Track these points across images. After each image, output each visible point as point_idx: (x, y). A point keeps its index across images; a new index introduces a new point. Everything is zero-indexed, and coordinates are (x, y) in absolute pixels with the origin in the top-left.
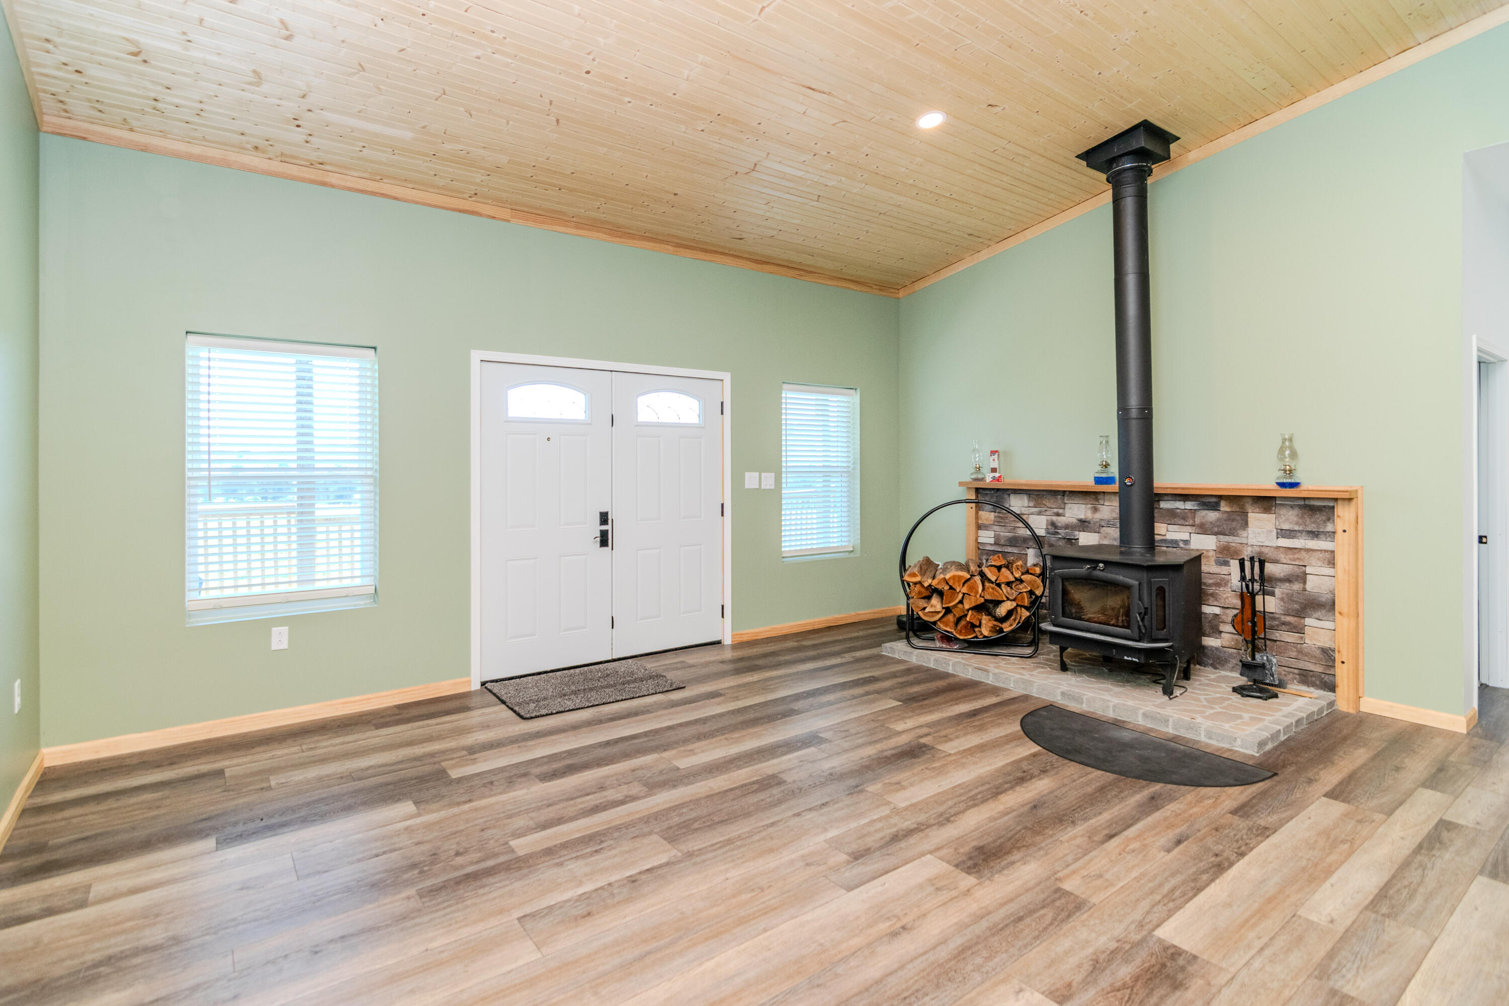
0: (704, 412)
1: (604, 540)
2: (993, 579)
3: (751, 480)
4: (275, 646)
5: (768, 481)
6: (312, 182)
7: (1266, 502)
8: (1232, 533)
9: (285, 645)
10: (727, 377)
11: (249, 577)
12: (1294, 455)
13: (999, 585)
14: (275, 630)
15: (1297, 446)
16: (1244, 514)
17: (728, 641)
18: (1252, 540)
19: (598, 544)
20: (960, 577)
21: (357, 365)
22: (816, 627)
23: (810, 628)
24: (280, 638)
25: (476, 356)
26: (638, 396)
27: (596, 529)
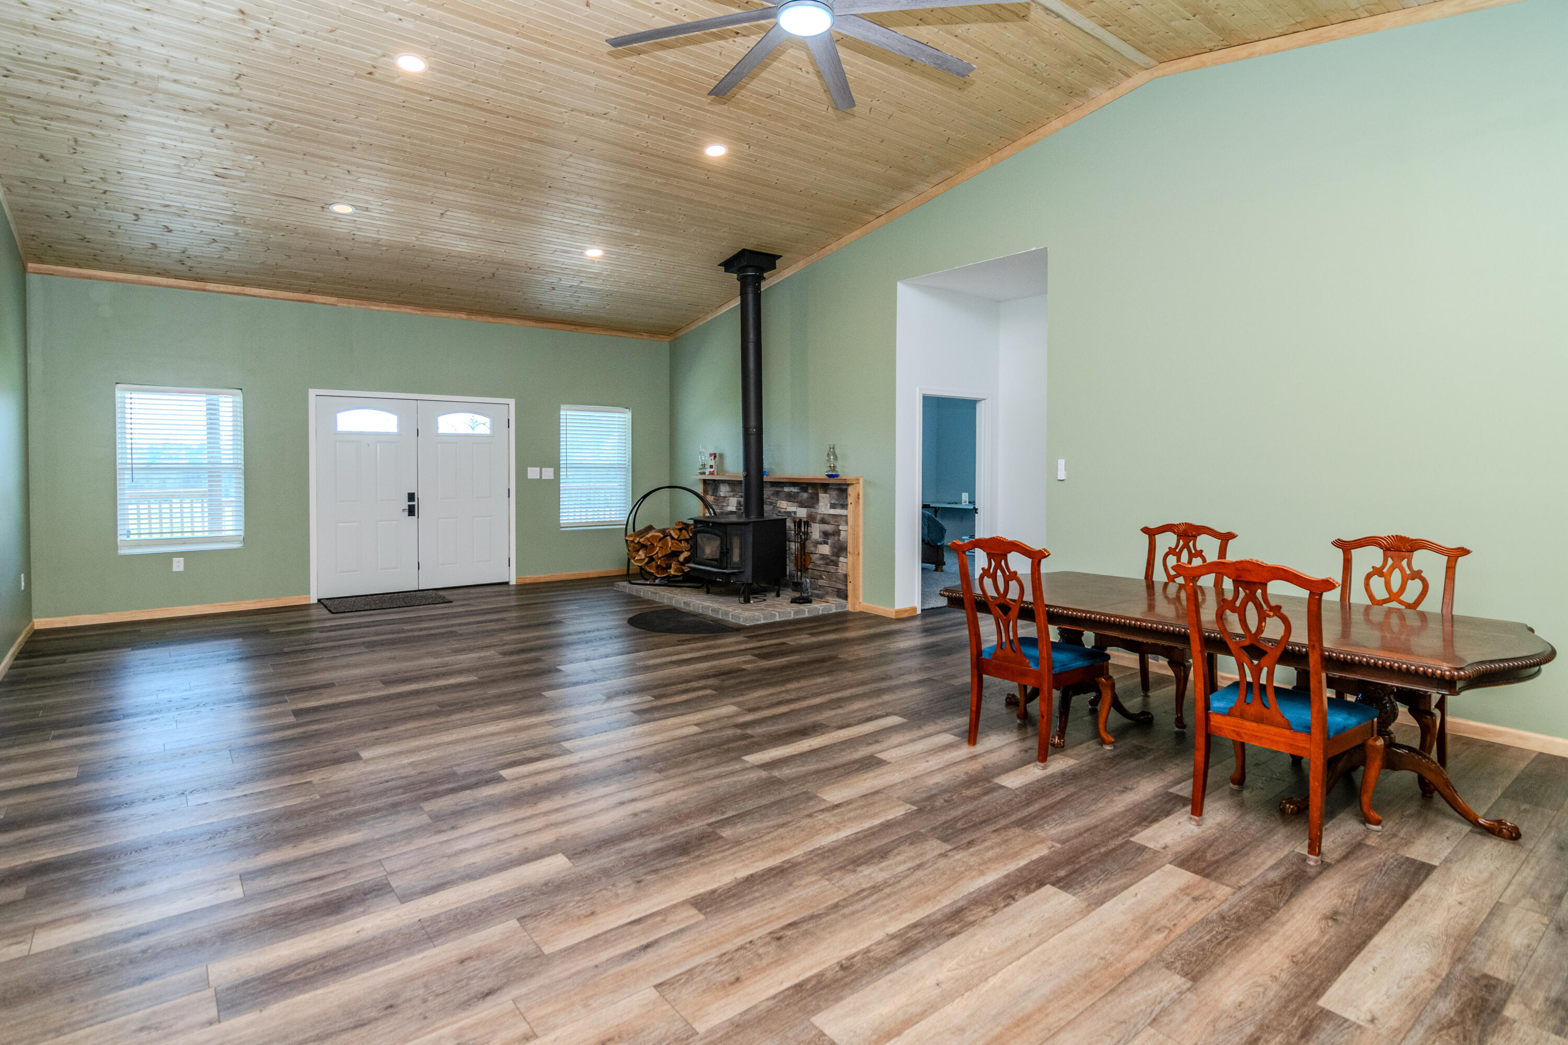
0: (493, 427)
1: (411, 511)
2: (676, 537)
3: (533, 473)
4: (175, 569)
5: (548, 473)
6: (196, 289)
7: (825, 487)
8: (813, 507)
9: (181, 569)
10: (512, 402)
11: (161, 528)
12: (836, 458)
13: (680, 541)
14: (175, 560)
15: (837, 452)
16: (817, 495)
17: (513, 582)
18: (820, 511)
19: (407, 513)
20: (657, 536)
21: (231, 400)
22: (590, 576)
23: (585, 577)
24: (178, 565)
25: (312, 393)
26: (440, 415)
27: (406, 504)
